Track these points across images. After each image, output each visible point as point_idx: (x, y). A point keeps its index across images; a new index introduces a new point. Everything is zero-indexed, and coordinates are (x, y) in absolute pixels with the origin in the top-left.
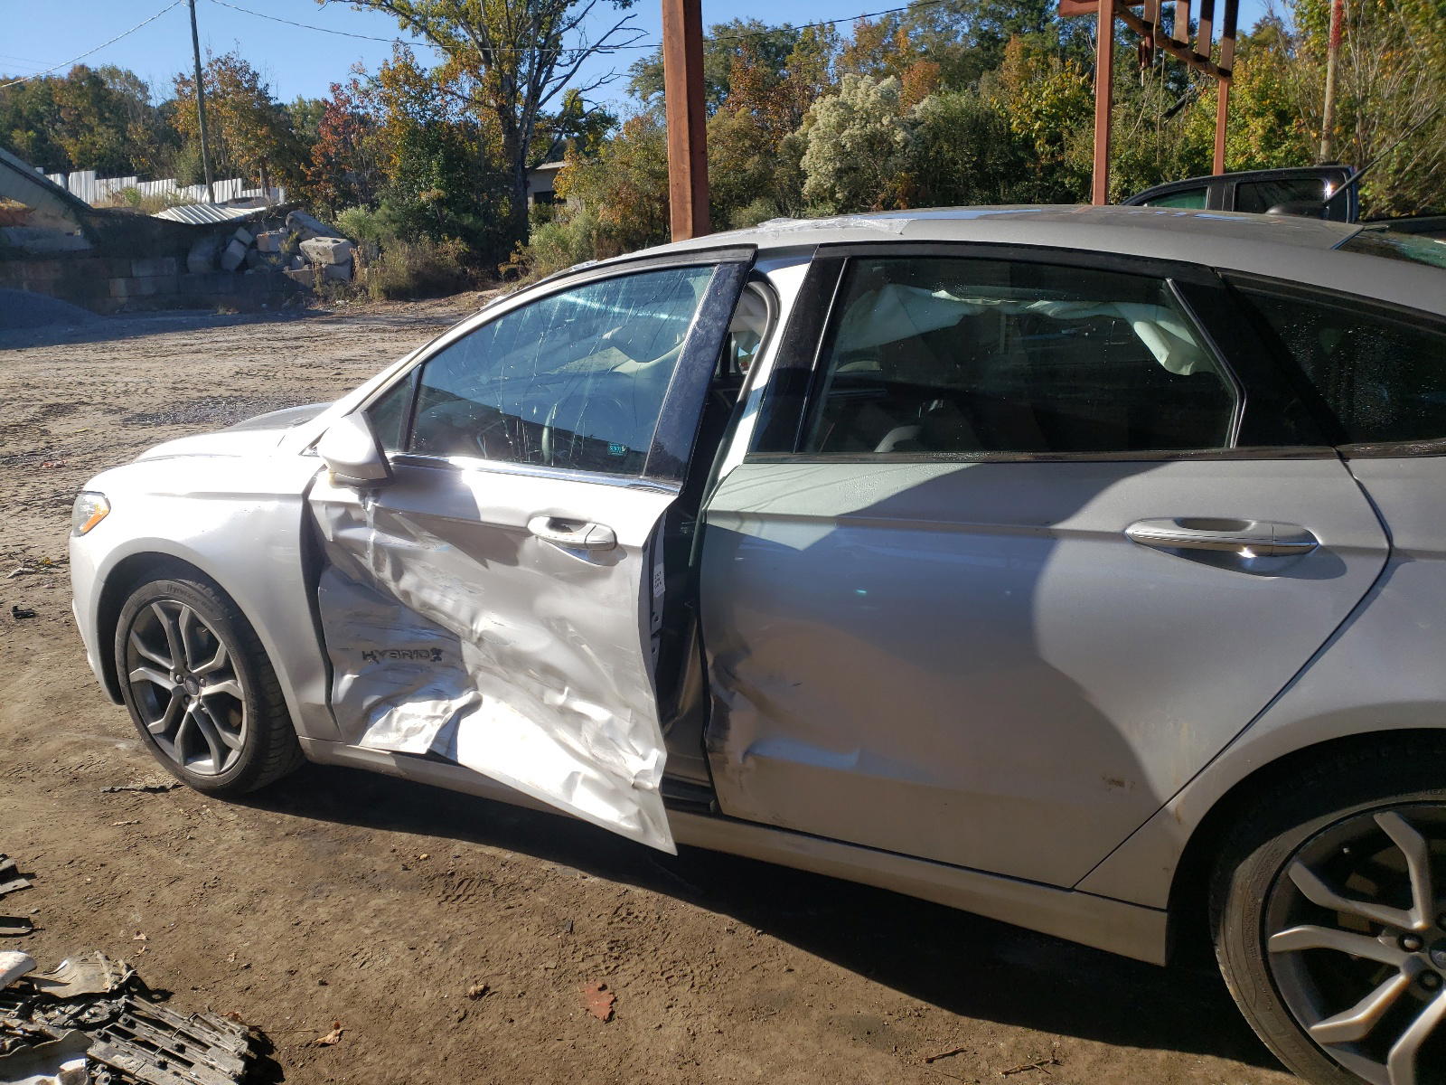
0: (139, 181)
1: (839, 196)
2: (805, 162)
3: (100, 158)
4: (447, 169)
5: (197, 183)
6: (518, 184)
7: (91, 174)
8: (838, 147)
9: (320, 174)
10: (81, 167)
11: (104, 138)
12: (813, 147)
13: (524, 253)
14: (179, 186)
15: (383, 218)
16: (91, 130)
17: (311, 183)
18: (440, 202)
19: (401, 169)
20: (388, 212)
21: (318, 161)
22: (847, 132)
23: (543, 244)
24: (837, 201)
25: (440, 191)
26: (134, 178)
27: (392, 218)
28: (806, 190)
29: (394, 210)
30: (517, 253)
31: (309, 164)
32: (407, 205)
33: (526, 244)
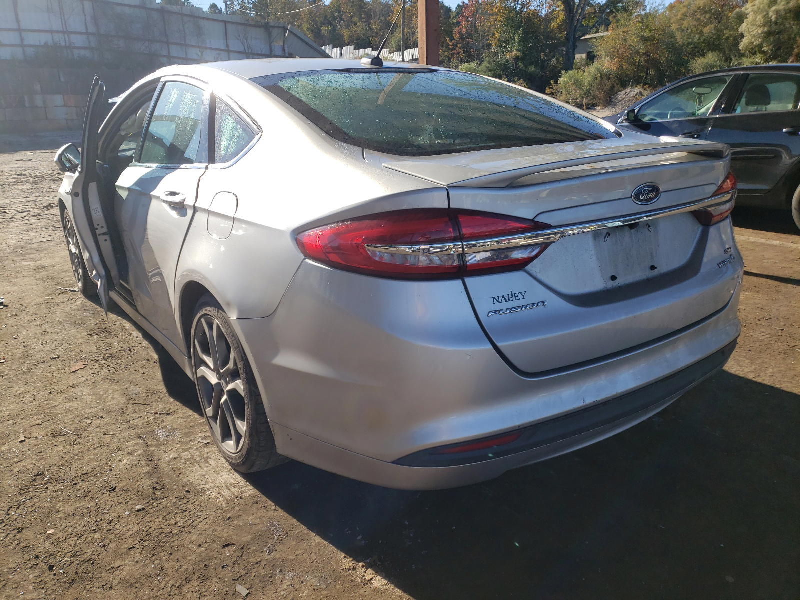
0: (373, 51)
1: (765, 49)
2: (743, 28)
3: (358, 39)
4: (524, 39)
5: (398, 51)
6: (570, 47)
7: (353, 47)
8: (766, 16)
9: (457, 44)
10: (349, 44)
11: (360, 28)
12: (751, 18)
13: (555, 88)
14: (390, 53)
15: (485, 69)
16: (355, 24)
17: (452, 50)
18: (517, 59)
19: (499, 40)
20: (488, 65)
21: (457, 37)
22: (774, 8)
23: (565, 83)
24: (764, 52)
25: (518, 53)
26: (371, 49)
27: (490, 69)
28: (743, 45)
29: (491, 64)
30: (550, 88)
31: (452, 39)
32: (499, 62)
33: (556, 83)
